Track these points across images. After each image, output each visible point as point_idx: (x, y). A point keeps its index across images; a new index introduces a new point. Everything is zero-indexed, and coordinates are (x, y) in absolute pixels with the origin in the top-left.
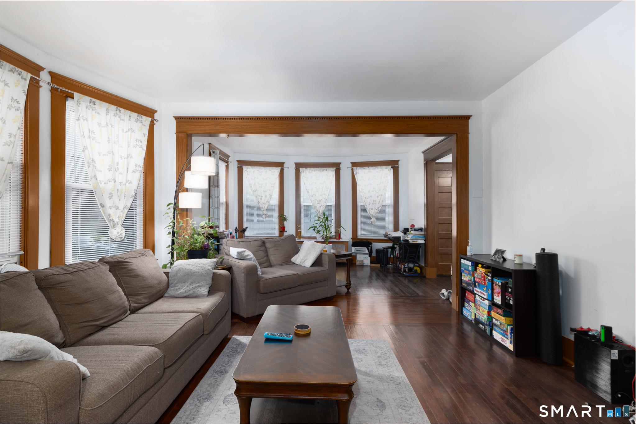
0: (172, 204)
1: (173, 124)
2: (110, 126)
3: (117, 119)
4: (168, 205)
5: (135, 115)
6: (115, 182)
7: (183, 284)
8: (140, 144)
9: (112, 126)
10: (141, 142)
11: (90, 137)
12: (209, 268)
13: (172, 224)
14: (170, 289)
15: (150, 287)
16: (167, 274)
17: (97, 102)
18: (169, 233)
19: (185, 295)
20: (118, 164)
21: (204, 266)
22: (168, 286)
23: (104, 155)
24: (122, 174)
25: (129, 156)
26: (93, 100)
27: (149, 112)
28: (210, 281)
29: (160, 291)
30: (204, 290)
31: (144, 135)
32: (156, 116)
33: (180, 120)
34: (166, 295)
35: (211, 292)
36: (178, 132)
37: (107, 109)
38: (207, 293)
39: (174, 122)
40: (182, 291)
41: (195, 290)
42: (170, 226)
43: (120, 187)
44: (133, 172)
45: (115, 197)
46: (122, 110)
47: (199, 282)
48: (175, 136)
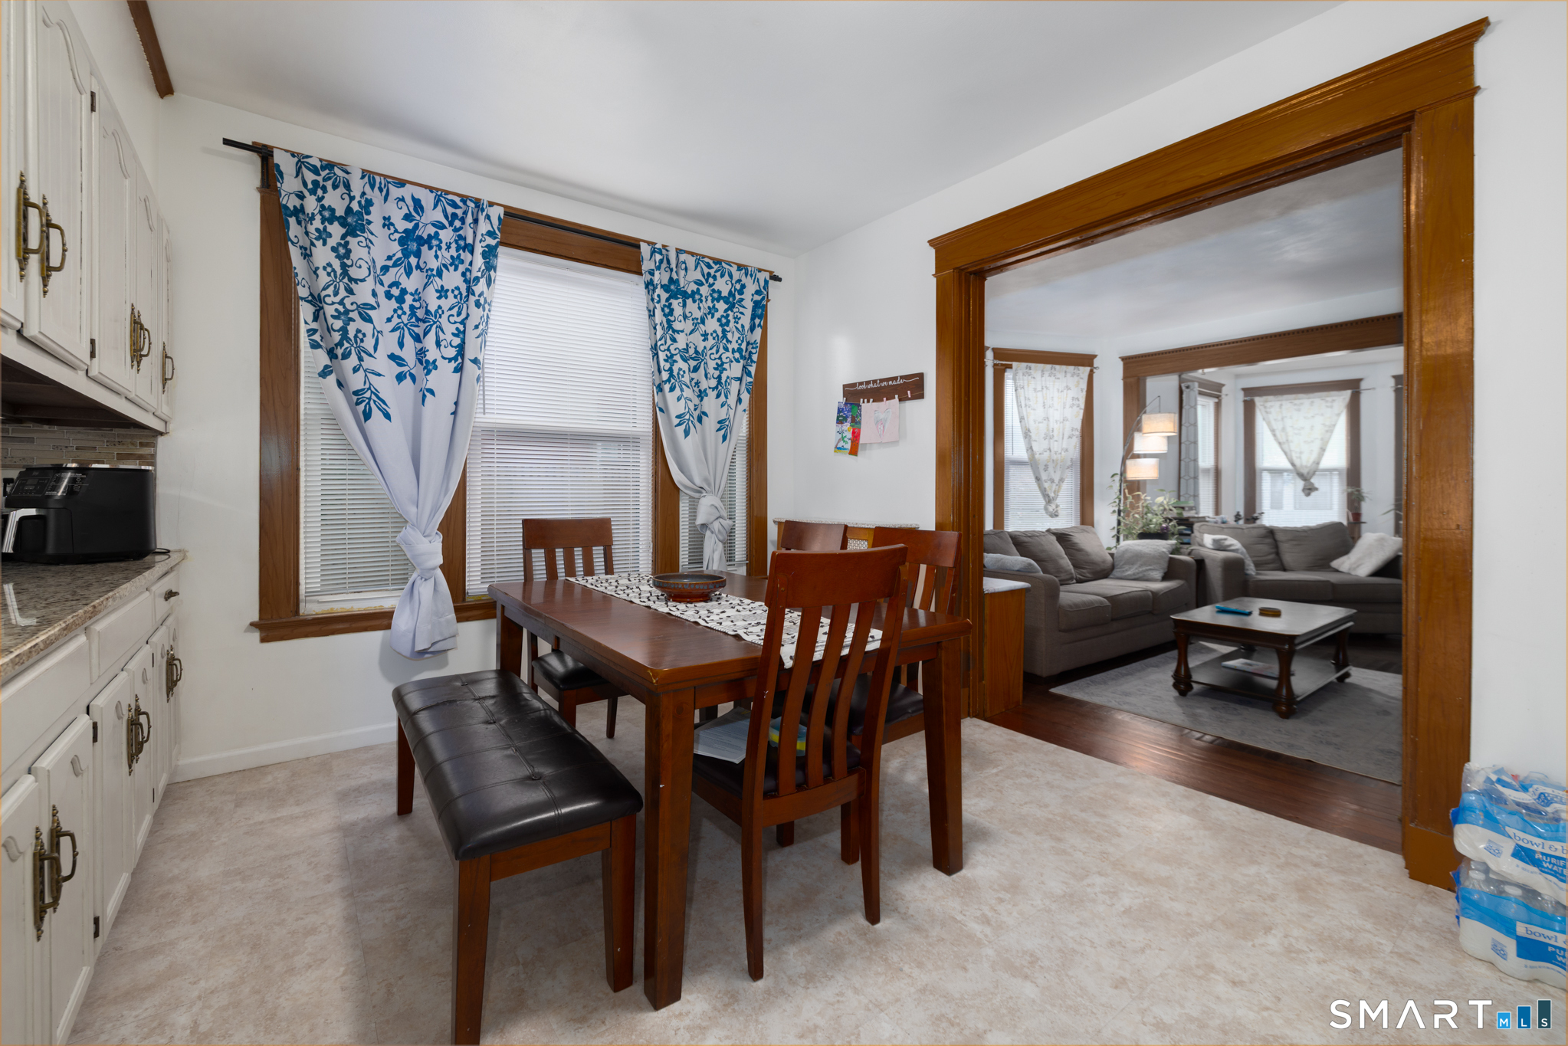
0: (1117, 474)
1: (1119, 367)
2: (1045, 389)
3: (1053, 378)
4: (1113, 476)
5: (1071, 368)
6: (1050, 451)
7: (1131, 566)
8: (1077, 402)
9: (1047, 388)
10: (1078, 400)
11: (1026, 405)
12: (1164, 550)
13: (1117, 501)
14: (1115, 570)
15: (1093, 563)
16: (1112, 555)
17: (1033, 365)
18: (1114, 511)
19: (1133, 577)
20: (1053, 431)
21: (1158, 548)
22: (1113, 567)
23: (1039, 423)
24: (1056, 441)
25: (1065, 419)
26: (1029, 364)
27: (1085, 360)
28: (1165, 565)
29: (1104, 570)
30: (1158, 575)
31: (1082, 390)
32: (1096, 363)
33: (1128, 361)
34: (1111, 576)
35: (1165, 578)
36: (1125, 378)
37: (1043, 371)
38: (1160, 578)
39: (1121, 364)
40: (1129, 573)
41: (1145, 573)
42: (1115, 502)
43: (1055, 457)
44: (1070, 437)
45: (1051, 469)
46: (1057, 367)
47: (1150, 565)
48: (1121, 384)
